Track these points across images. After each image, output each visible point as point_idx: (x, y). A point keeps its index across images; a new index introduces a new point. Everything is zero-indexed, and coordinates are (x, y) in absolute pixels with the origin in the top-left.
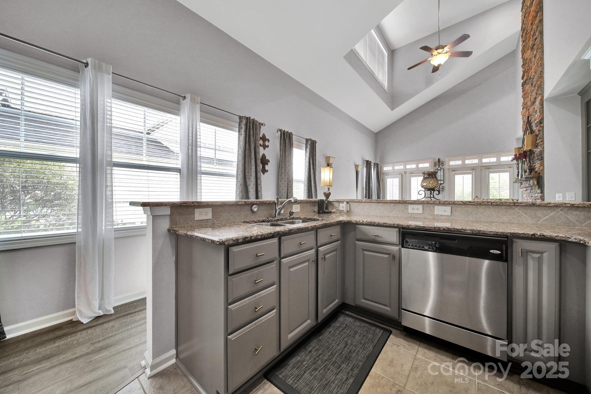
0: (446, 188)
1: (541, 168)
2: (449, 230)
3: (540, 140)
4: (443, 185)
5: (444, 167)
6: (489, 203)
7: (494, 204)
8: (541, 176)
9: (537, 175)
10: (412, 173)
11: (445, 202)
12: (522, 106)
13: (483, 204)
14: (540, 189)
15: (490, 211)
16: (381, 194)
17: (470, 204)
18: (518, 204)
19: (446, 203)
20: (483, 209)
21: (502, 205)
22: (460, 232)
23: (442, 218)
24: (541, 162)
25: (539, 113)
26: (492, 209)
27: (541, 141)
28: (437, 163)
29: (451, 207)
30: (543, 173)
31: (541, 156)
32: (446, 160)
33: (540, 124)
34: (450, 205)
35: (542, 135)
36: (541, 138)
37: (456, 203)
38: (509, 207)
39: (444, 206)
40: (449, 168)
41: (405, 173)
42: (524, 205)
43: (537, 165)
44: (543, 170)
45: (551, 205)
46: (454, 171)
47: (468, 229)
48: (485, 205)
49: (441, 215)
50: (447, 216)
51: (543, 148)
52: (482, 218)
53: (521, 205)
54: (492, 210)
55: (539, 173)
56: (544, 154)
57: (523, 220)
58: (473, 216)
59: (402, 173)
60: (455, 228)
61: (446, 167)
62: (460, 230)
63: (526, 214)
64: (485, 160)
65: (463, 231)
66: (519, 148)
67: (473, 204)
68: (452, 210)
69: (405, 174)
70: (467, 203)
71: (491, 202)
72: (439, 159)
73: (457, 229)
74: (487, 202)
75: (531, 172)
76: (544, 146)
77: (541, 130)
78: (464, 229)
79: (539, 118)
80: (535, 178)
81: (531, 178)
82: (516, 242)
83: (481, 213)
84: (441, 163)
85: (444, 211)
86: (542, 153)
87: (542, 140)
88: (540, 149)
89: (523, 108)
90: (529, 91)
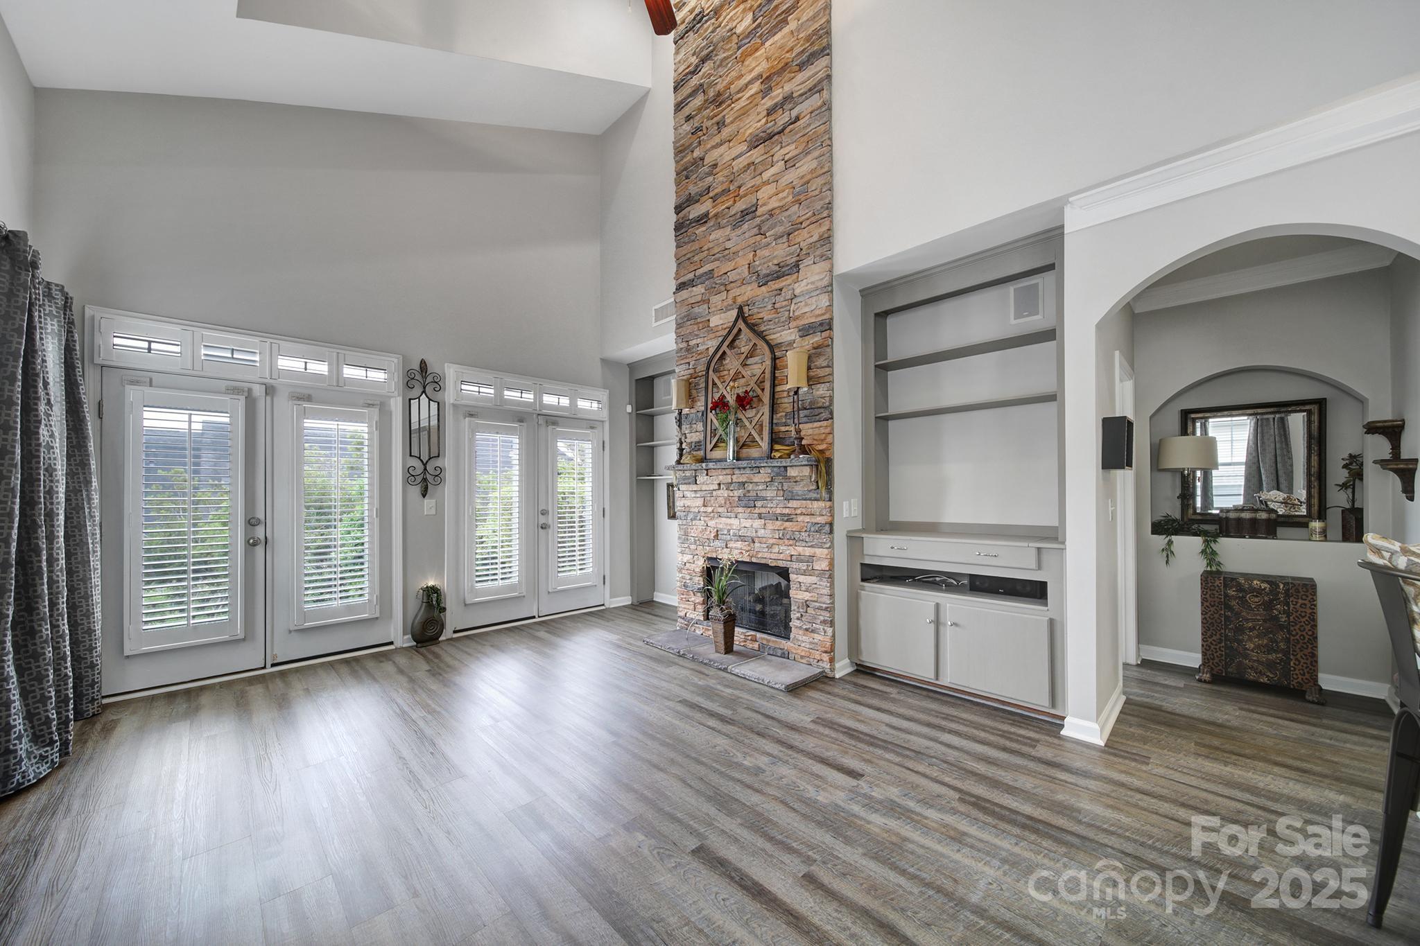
0: (449, 475)
1: (829, 439)
4: (438, 463)
5: (438, 396)
8: (830, 459)
10: (309, 398)
16: (90, 499)
24: (829, 425)
27: (830, 372)
28: (418, 377)
31: (828, 410)
32: (451, 373)
33: (828, 329)
35: (831, 357)
40: (456, 402)
41: (270, 390)
43: (809, 432)
46: (471, 415)
51: (832, 389)
59: (250, 390)
61: (449, 396)
64: (549, 400)
69: (269, 398)
72: (423, 363)
77: (828, 345)
79: (814, 317)
80: (822, 462)
84: (429, 379)
86: (832, 401)
88: (821, 390)
89: (681, 287)
90: (728, 244)
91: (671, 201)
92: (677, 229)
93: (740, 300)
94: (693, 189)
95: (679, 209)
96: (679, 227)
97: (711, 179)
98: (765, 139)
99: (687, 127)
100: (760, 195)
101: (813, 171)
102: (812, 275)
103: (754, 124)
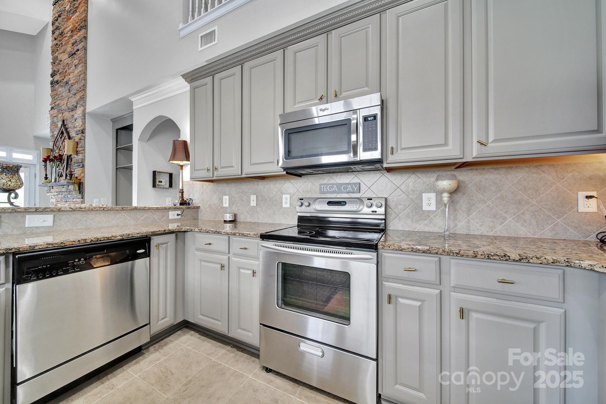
1: (82, 175)
2: (98, 240)
3: (81, 149)
6: (101, 209)
7: (106, 209)
8: (82, 183)
9: (78, 181)
11: (45, 209)
12: (50, 105)
13: (95, 209)
14: (81, 195)
15: (100, 217)
17: (80, 210)
18: (126, 209)
19: (47, 210)
20: (94, 215)
21: (113, 210)
22: (110, 240)
23: (38, 231)
24: (82, 169)
25: (82, 122)
26: (102, 214)
27: (83, 150)
29: (54, 215)
30: (84, 180)
31: (82, 164)
33: (82, 133)
34: (52, 212)
35: (84, 144)
36: (82, 146)
37: (62, 209)
38: (117, 212)
39: (43, 214)
42: (130, 209)
43: (77, 172)
44: (84, 177)
45: (146, 208)
47: (118, 235)
48: (97, 210)
49: (37, 228)
50: (47, 227)
51: (85, 156)
52: (92, 225)
53: (127, 209)
54: (102, 216)
55: (80, 180)
56: (85, 162)
57: (128, 222)
58: (82, 223)
60: (105, 236)
62: (110, 238)
63: (129, 217)
65: (113, 238)
66: (48, 148)
67: (84, 210)
68: (55, 219)
70: (77, 210)
71: (103, 207)
73: (107, 238)
74: (99, 207)
75: (71, 178)
76: (85, 155)
77: (82, 139)
78: (114, 236)
79: (80, 127)
80: (77, 184)
81: (72, 183)
82: (153, 239)
83: (91, 220)
85: (44, 221)
86: (83, 160)
87: (83, 148)
88: (80, 156)
89: (52, 108)
90: (63, 95)
91: (50, 72)
92: (51, 84)
93: (65, 118)
94: (55, 69)
95: (52, 76)
96: (52, 83)
97: (59, 66)
98: (72, 55)
99: (55, 42)
100: (70, 77)
101: (80, 71)
102: (79, 112)
103: (69, 48)
